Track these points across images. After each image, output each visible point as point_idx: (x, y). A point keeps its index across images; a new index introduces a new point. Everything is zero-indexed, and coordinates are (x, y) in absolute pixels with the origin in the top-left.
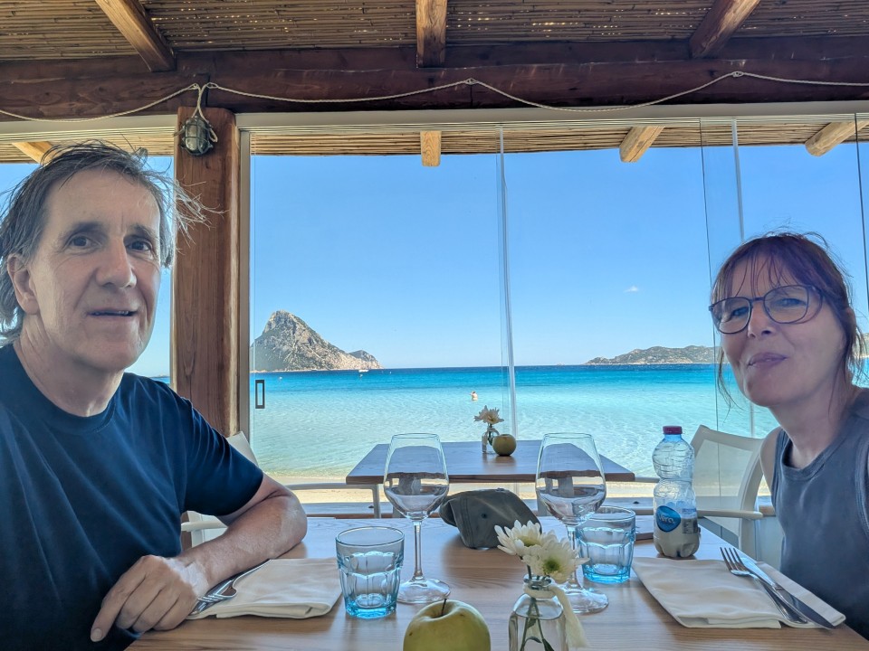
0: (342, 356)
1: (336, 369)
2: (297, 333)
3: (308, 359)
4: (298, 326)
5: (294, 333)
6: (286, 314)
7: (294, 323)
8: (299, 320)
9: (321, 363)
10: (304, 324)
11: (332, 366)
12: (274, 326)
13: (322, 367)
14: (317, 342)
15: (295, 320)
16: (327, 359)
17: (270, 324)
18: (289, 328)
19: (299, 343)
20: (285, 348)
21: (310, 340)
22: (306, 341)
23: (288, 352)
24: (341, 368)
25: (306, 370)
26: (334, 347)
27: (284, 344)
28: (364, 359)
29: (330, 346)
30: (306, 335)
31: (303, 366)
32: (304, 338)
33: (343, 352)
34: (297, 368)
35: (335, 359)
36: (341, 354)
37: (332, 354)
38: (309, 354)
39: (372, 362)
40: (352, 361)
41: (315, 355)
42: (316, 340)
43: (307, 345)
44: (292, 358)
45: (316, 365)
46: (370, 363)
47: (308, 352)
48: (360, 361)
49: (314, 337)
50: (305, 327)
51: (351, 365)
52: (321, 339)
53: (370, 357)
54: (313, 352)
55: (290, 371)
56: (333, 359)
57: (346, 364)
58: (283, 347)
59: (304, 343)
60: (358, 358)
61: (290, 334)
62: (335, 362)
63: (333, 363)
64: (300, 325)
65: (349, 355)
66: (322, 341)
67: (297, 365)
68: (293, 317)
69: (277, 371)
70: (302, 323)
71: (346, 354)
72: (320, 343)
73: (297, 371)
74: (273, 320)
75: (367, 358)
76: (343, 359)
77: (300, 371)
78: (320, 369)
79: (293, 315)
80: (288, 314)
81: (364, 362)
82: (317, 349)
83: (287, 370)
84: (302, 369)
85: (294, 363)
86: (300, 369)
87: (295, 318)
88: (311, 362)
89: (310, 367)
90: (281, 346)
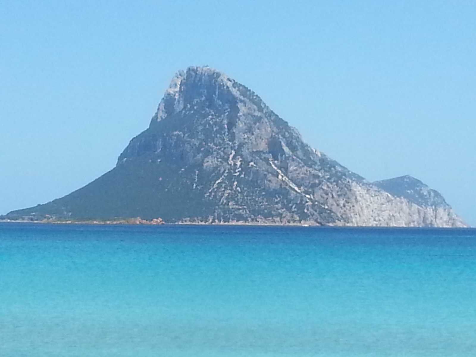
0: (358, 190)
1: (340, 224)
2: (240, 125)
3: (271, 194)
4: (243, 109)
5: (232, 125)
6: (214, 76)
7: (233, 102)
8: (245, 91)
9: (301, 206)
10: (257, 102)
11: (330, 215)
12: (179, 106)
13: (304, 217)
14: (293, 149)
15: (235, 92)
16: (317, 196)
17: (169, 101)
18: (219, 113)
19: (245, 152)
20: (210, 162)
21: (274, 146)
22: (263, 146)
23: (216, 172)
24: (356, 222)
25: (261, 222)
26: (333, 164)
27: (208, 153)
28: (411, 199)
29: (326, 164)
30: (265, 131)
31: (256, 213)
32: (257, 139)
33: (359, 179)
34: (239, 217)
35: (339, 196)
36: (354, 184)
37: (331, 183)
38: (270, 181)
39: (435, 210)
40: (383, 204)
41: (287, 184)
42: (289, 145)
43: (266, 156)
44: (226, 188)
45: (289, 209)
46: (430, 211)
47: (270, 177)
48: (405, 206)
49: (284, 136)
50: (260, 110)
51: (379, 215)
52: (302, 143)
53: (430, 194)
54: (280, 177)
55: (222, 223)
56: (333, 197)
57: (366, 211)
58: (203, 160)
59: (258, 152)
60: (400, 197)
61: (222, 128)
62: (338, 205)
63: (334, 208)
64: (249, 104)
65: (375, 188)
66: (304, 147)
67: (239, 209)
68: (229, 84)
69: (189, 223)
70: (252, 101)
71: (368, 186)
72: (300, 153)
73: (241, 223)
74: (178, 89)
75: (422, 196)
76: (358, 198)
77: (247, 224)
78: (300, 221)
79: (229, 80)
80: (218, 75)
81: (415, 207)
82: (291, 169)
83: (214, 221)
84: (252, 220)
85: (230, 204)
86: (246, 220)
87: (235, 84)
88: (277, 203)
89: (272, 216)
90: (199, 156)
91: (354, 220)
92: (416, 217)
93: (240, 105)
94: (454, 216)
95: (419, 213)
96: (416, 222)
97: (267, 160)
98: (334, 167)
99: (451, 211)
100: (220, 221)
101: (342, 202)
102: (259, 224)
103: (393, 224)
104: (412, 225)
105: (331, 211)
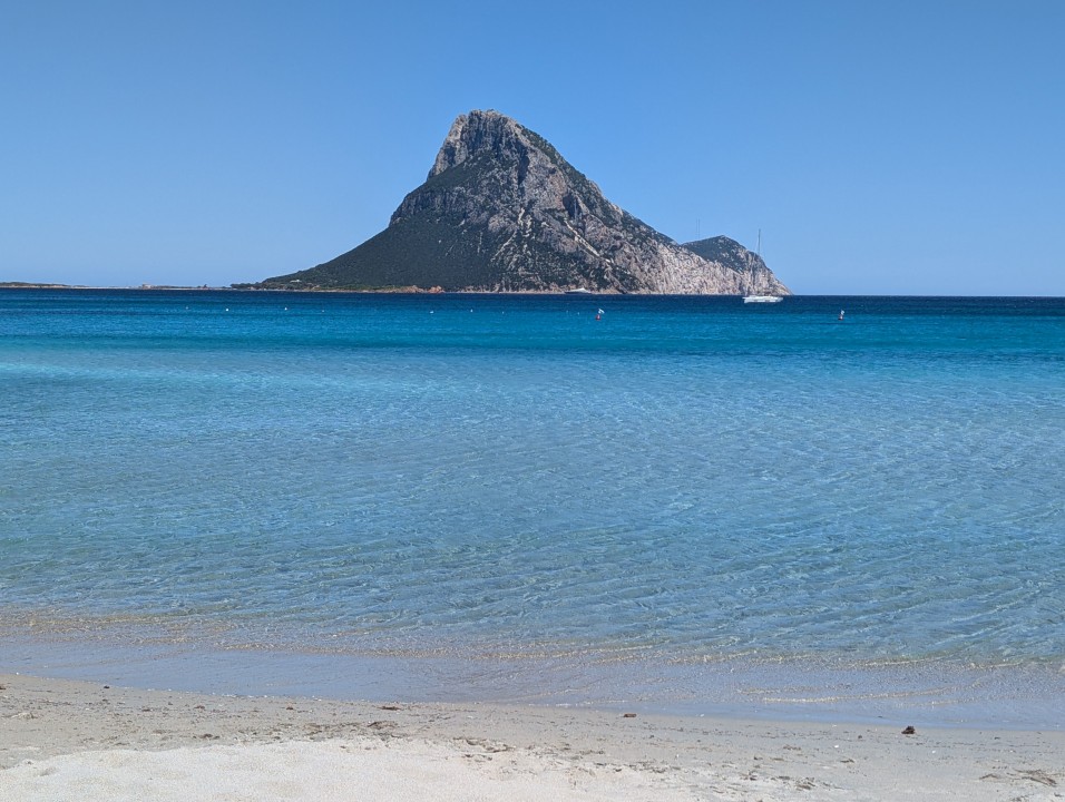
0: (665, 252)
1: (644, 292)
2: (531, 179)
3: (565, 259)
4: (533, 160)
5: (521, 179)
6: (500, 122)
7: (522, 150)
8: (536, 138)
9: (600, 272)
10: (550, 152)
11: (632, 282)
12: (461, 157)
13: (603, 284)
14: (591, 206)
15: (524, 141)
16: (619, 260)
17: (449, 151)
18: (506, 164)
19: (536, 210)
20: (495, 223)
21: (569, 203)
22: (557, 203)
23: (503, 234)
24: (662, 289)
25: (555, 290)
26: (638, 223)
27: (493, 212)
28: (726, 263)
29: (629, 223)
30: (559, 185)
31: (548, 280)
32: (551, 194)
33: (666, 241)
34: (530, 285)
35: (644, 260)
36: (661, 246)
37: (635, 245)
38: (564, 243)
39: (754, 275)
40: (693, 269)
41: (584, 247)
42: (587, 202)
43: (561, 214)
44: (515, 253)
45: (587, 276)
46: (747, 276)
47: (564, 238)
48: (718, 271)
49: (581, 192)
50: (554, 161)
51: (689, 282)
52: (602, 200)
53: (747, 257)
54: (576, 239)
55: (510, 292)
56: (636, 261)
57: (674, 278)
58: (488, 219)
59: (551, 211)
60: (713, 261)
61: (510, 182)
62: (642, 271)
63: (638, 274)
64: (540, 155)
65: (685, 251)
66: (604, 204)
67: (529, 276)
68: (518, 131)
69: (473, 292)
70: (544, 151)
71: (676, 248)
72: (599, 211)
73: (531, 292)
74: (459, 137)
75: (738, 259)
76: (666, 262)
77: (539, 292)
78: (598, 289)
79: (517, 126)
80: (505, 121)
81: (730, 272)
82: (589, 229)
83: (501, 289)
84: (545, 288)
85: (520, 270)
86: (537, 288)
87: (525, 132)
88: (573, 269)
89: (567, 283)
90: (484, 215)
91: (660, 288)
92: (731, 284)
93: (530, 156)
94: (775, 282)
95: (735, 278)
96: (731, 289)
97: (560, 219)
98: (638, 227)
99: (772, 276)
100: (508, 289)
101: (646, 267)
102: (552, 292)
103: (705, 292)
104: (726, 293)
105: (634, 278)
